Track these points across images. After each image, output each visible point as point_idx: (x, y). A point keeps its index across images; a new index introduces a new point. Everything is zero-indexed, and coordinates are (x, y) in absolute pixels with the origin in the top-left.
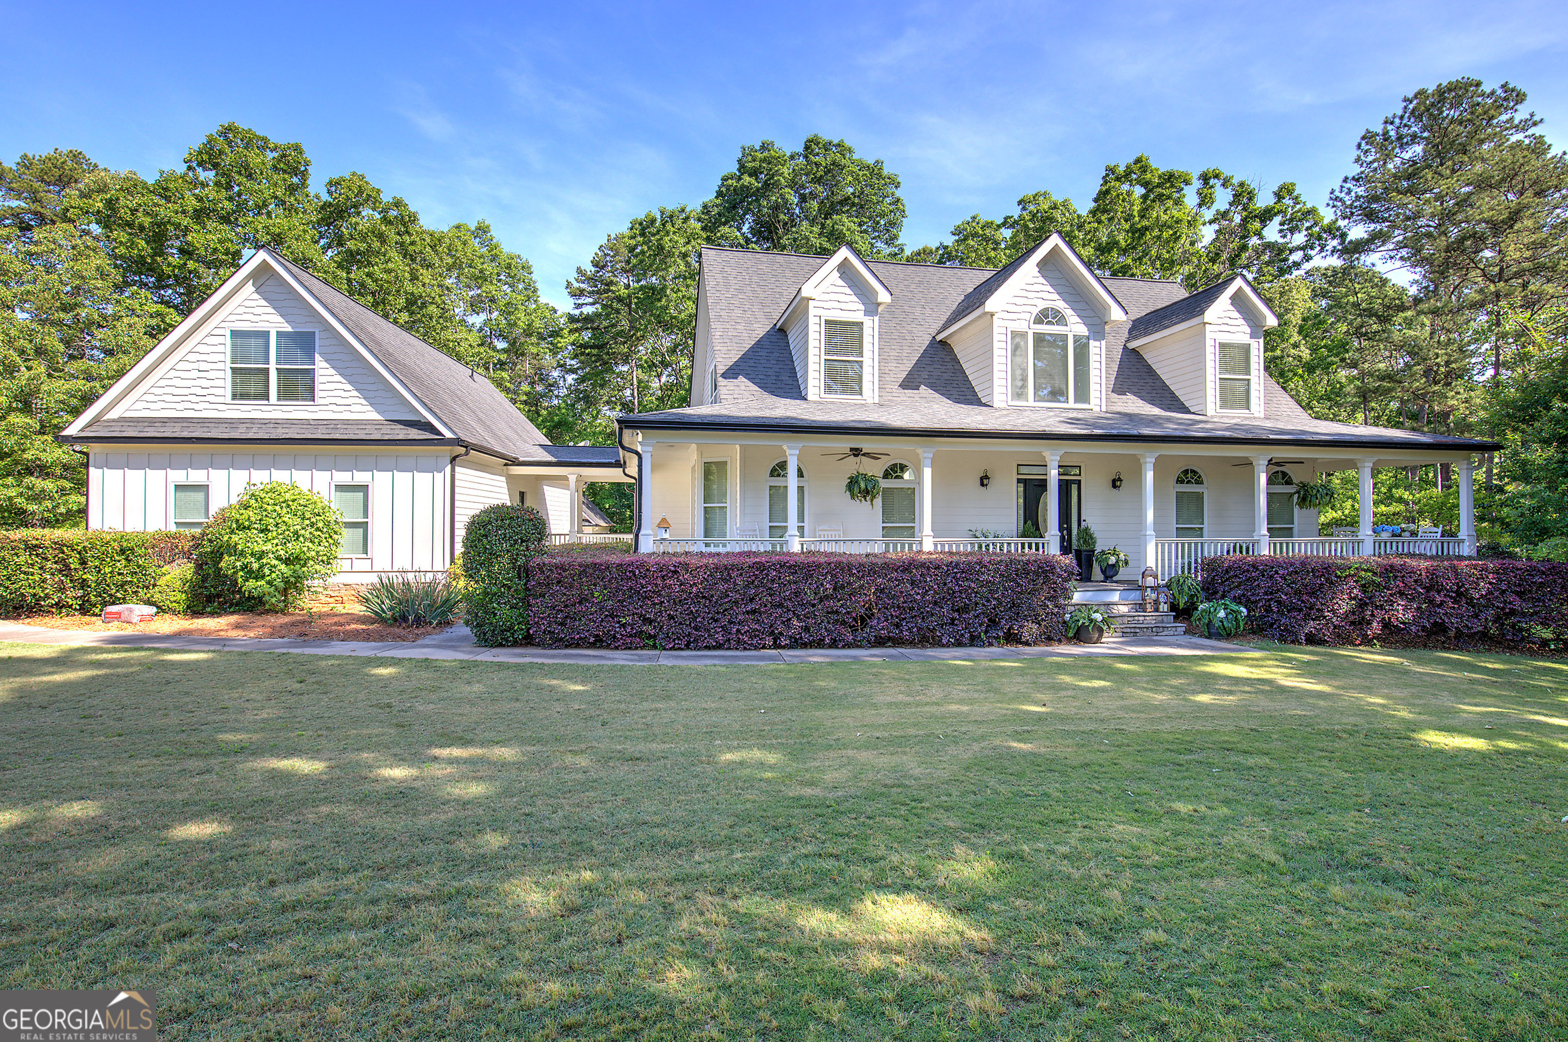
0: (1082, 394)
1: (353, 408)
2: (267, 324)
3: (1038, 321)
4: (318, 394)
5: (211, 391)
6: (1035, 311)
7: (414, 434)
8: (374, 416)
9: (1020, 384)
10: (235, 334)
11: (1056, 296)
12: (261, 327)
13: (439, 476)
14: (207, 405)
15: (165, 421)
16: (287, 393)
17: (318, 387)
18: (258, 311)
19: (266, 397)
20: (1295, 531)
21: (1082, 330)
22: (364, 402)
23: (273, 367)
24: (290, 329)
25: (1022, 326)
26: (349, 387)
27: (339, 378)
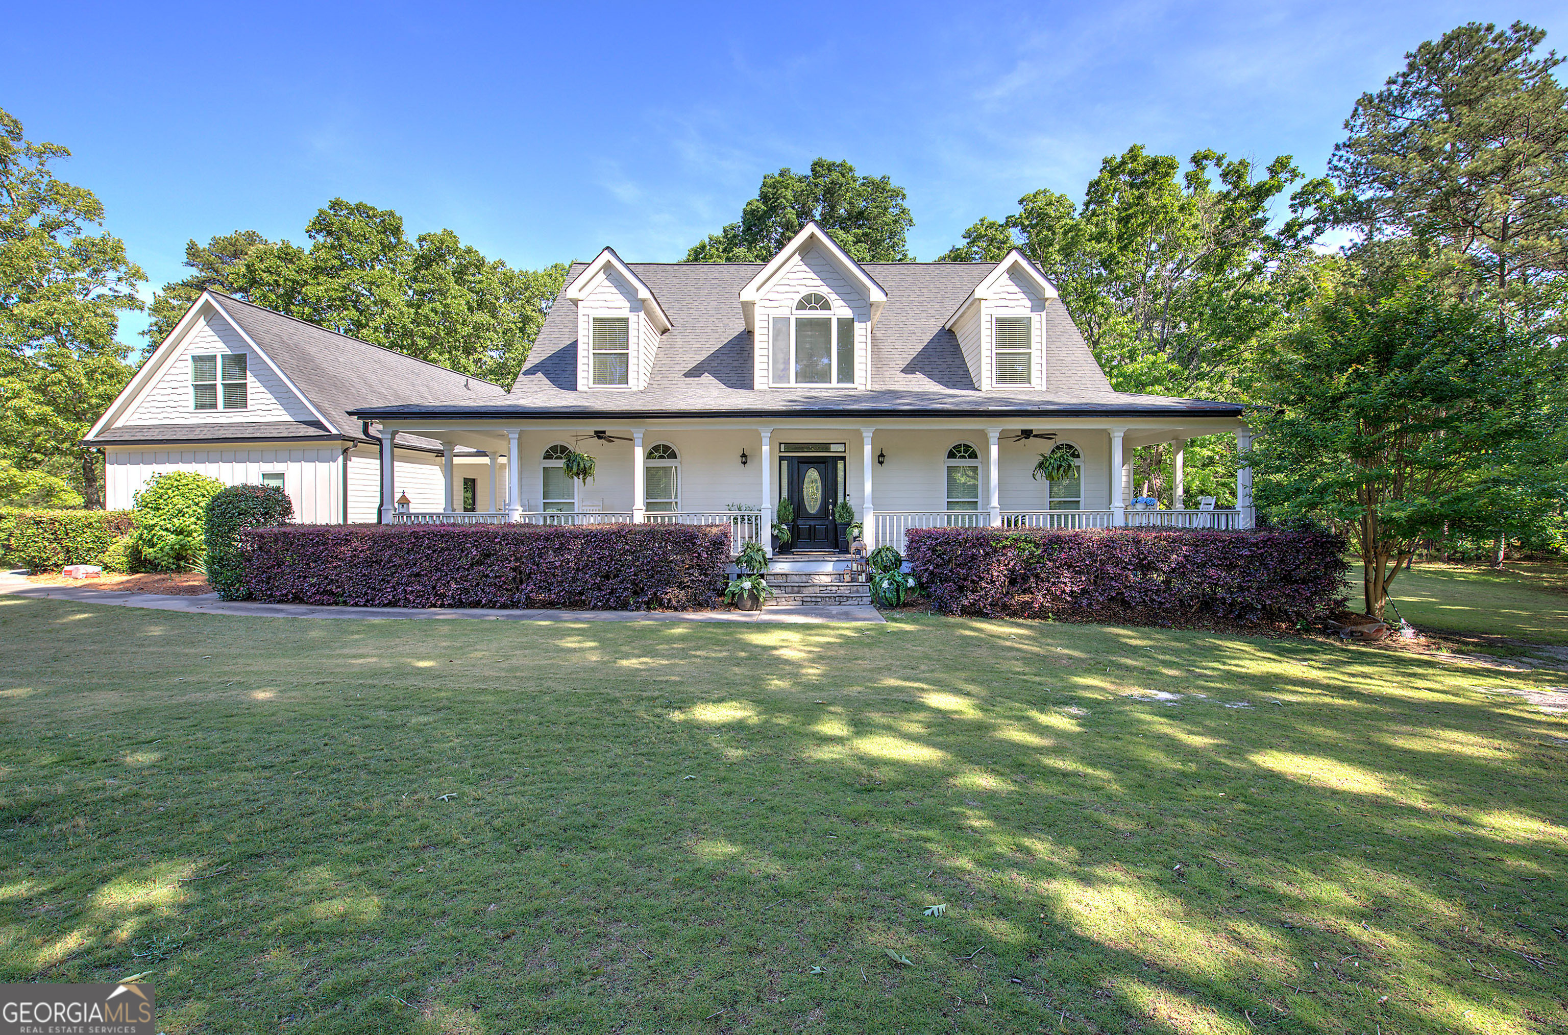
0: (846, 373)
1: (274, 412)
2: (215, 350)
3: (801, 306)
4: (249, 402)
5: (180, 403)
6: (798, 297)
7: (312, 431)
8: (288, 418)
9: (782, 367)
10: (195, 359)
11: (820, 282)
12: (211, 352)
13: (333, 465)
14: (178, 415)
15: (150, 427)
16: (229, 404)
17: (249, 397)
18: (209, 339)
19: (214, 406)
20: (1082, 504)
21: (847, 313)
22: (280, 407)
23: (219, 382)
24: (230, 353)
25: (784, 312)
26: (270, 396)
27: (263, 389)
